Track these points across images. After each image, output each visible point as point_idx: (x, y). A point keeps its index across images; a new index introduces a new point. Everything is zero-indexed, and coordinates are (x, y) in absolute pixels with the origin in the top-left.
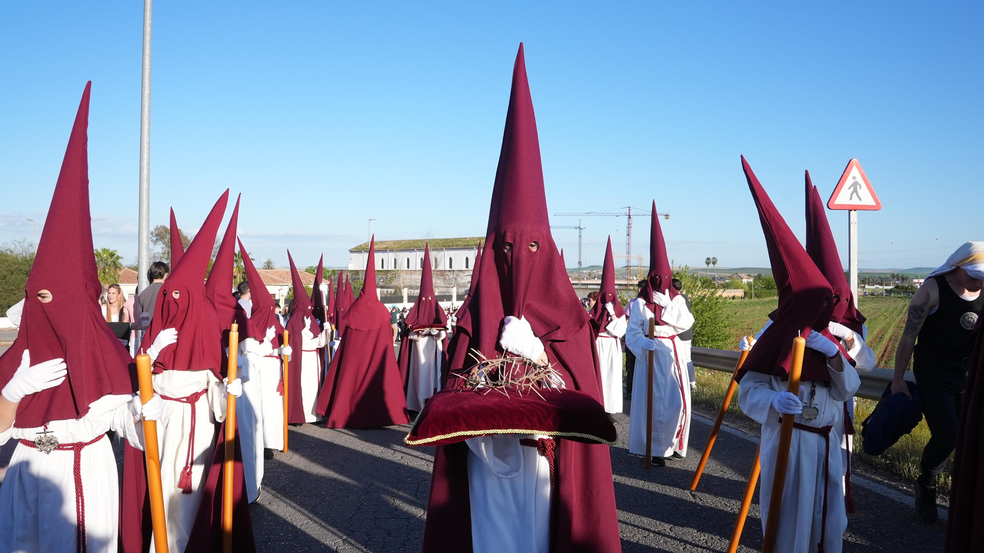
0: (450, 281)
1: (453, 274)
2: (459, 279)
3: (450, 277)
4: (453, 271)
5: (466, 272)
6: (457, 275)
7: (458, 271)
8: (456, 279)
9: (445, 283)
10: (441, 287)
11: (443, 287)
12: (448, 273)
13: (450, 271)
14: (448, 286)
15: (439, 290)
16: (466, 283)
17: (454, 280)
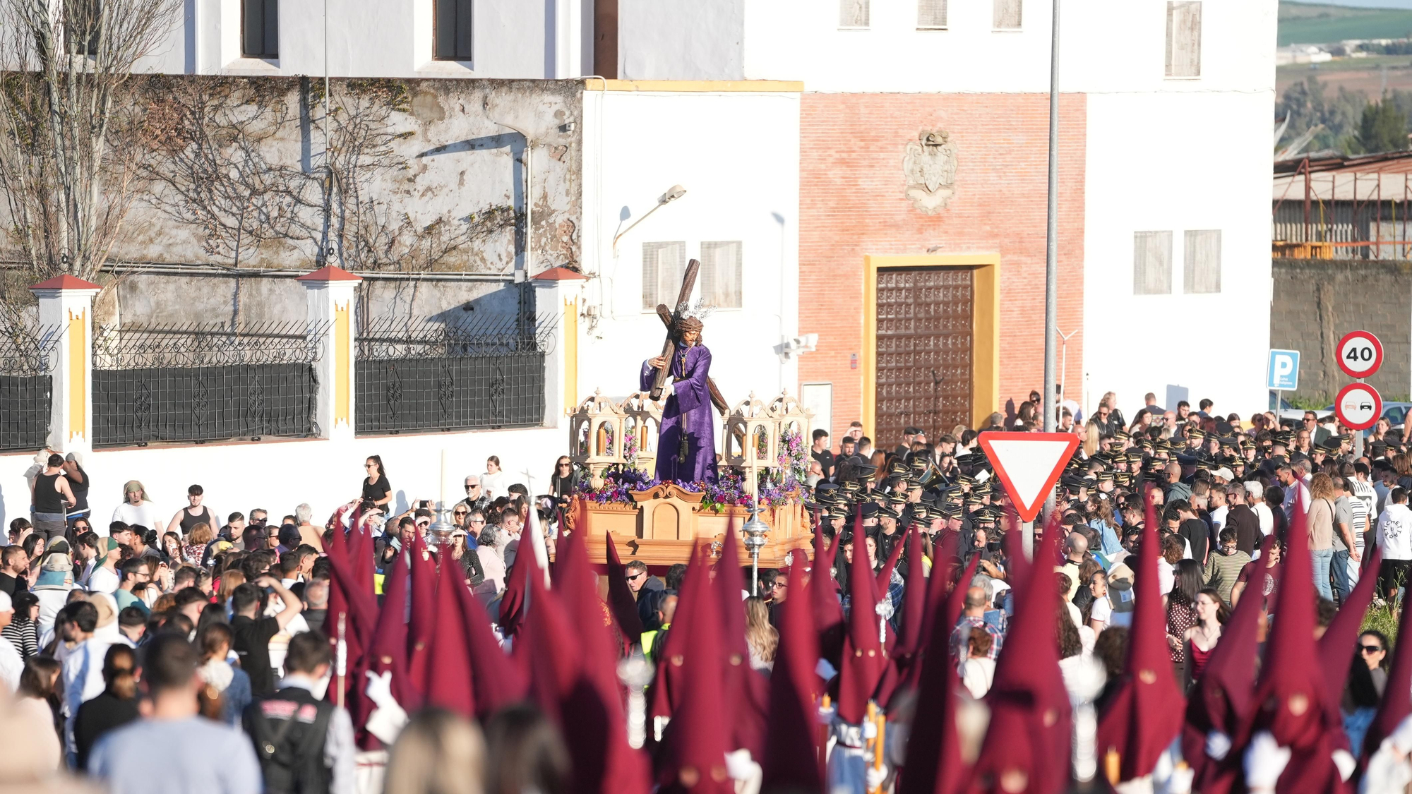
0: (272, 204)
1: (306, 122)
2: (374, 185)
3: (271, 153)
4: (308, 87)
5: (453, 102)
6: (355, 140)
7: (357, 86)
8: (335, 181)
9: (212, 229)
10: (164, 269)
11: (189, 271)
12: (242, 113)
13: (262, 89)
14: (250, 257)
15: (140, 309)
16: (456, 231)
17: (314, 193)
